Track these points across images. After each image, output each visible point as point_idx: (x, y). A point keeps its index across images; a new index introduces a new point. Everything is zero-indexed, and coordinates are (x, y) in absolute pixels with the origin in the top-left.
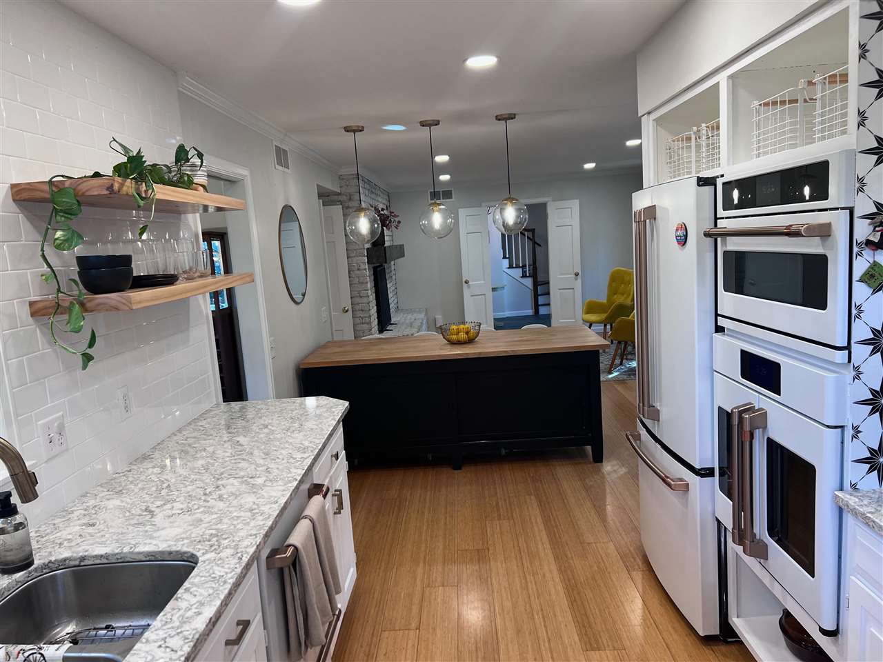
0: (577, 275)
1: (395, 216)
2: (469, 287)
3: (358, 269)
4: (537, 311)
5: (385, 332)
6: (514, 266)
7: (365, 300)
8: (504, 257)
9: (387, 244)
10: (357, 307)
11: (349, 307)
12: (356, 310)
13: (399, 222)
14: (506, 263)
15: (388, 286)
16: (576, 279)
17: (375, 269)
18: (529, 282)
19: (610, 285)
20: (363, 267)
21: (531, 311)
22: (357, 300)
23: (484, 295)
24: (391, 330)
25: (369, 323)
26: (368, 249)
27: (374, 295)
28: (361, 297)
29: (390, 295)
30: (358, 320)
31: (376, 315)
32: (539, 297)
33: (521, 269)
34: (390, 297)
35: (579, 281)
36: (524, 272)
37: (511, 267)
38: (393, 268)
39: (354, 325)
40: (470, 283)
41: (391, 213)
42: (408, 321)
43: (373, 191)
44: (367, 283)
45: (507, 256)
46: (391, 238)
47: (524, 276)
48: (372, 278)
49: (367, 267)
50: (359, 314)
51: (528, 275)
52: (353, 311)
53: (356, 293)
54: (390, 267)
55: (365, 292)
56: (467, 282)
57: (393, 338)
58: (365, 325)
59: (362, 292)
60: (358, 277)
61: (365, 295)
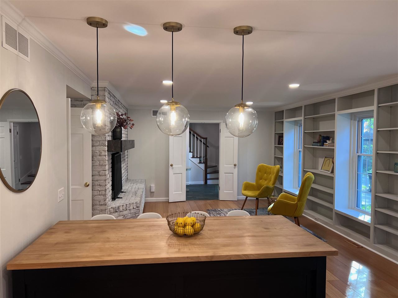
0: (235, 165)
1: (130, 120)
2: (173, 168)
3: (100, 155)
4: (206, 182)
5: (117, 199)
6: (195, 157)
7: (103, 178)
8: (190, 152)
9: (123, 139)
10: (96, 183)
11: (90, 182)
12: (95, 185)
13: (133, 125)
14: (191, 154)
15: (122, 166)
16: (235, 168)
17: (113, 155)
18: (202, 166)
19: (257, 174)
20: (103, 153)
21: (203, 182)
22: (97, 178)
23: (181, 173)
24: (122, 198)
25: (105, 195)
26: (109, 141)
27: (111, 173)
28: (100, 175)
29: (123, 171)
30: (96, 193)
31: (111, 188)
32: (208, 175)
33: (199, 159)
34: (122, 173)
35: (236, 169)
36: (200, 160)
37: (193, 157)
38: (126, 154)
39: (92, 196)
40: (173, 166)
41: (128, 118)
42: (133, 190)
43: (117, 103)
44: (106, 165)
45: (192, 151)
46: (126, 136)
47: (200, 163)
48: (111, 161)
49: (107, 154)
50: (97, 188)
51: (202, 162)
52: (92, 186)
53: (96, 173)
54: (125, 153)
55: (103, 172)
56: (171, 165)
57: (123, 206)
58: (101, 196)
59: (101, 172)
60: (99, 161)
61: (103, 174)
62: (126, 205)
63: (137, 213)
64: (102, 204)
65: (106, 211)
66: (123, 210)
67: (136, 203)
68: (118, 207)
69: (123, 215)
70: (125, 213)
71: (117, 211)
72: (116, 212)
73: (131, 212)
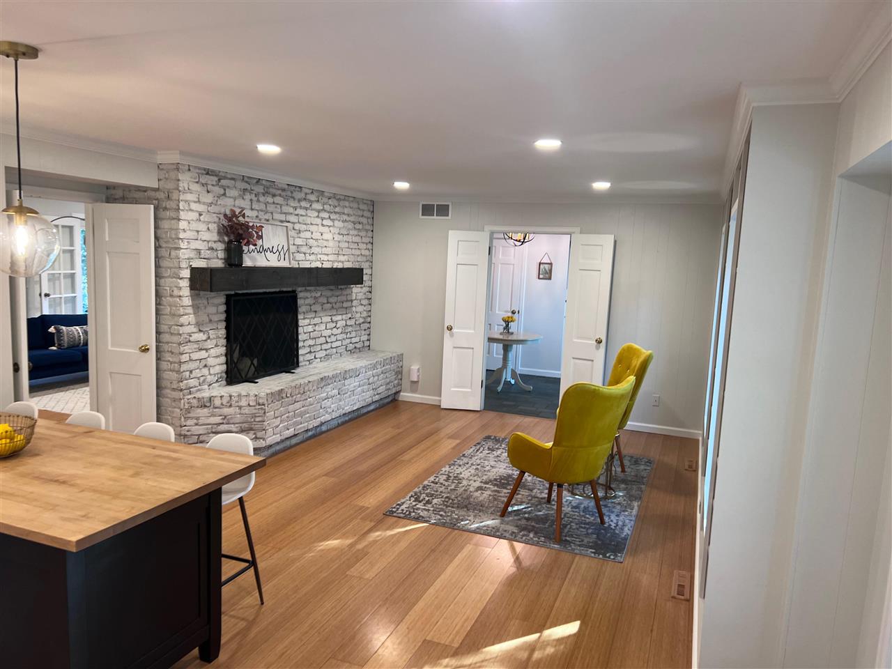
0: (599, 342)
3: (171, 296)
5: (243, 384)
11: (152, 345)
12: (162, 350)
16: (598, 348)
20: (176, 292)
23: (473, 348)
27: (219, 332)
31: (218, 360)
35: (602, 350)
38: (359, 297)
40: (454, 330)
44: (181, 315)
48: (220, 308)
49: (188, 293)
52: (157, 351)
55: (176, 327)
56: (450, 328)
57: (221, 397)
58: (174, 373)
59: (173, 327)
60: (170, 306)
61: (176, 332)
62: (231, 396)
63: (259, 416)
64: (175, 387)
65: (180, 402)
66: (222, 404)
67: (256, 396)
68: (210, 399)
69: (221, 416)
70: (226, 411)
71: (208, 404)
72: (205, 406)
73: (243, 411)
